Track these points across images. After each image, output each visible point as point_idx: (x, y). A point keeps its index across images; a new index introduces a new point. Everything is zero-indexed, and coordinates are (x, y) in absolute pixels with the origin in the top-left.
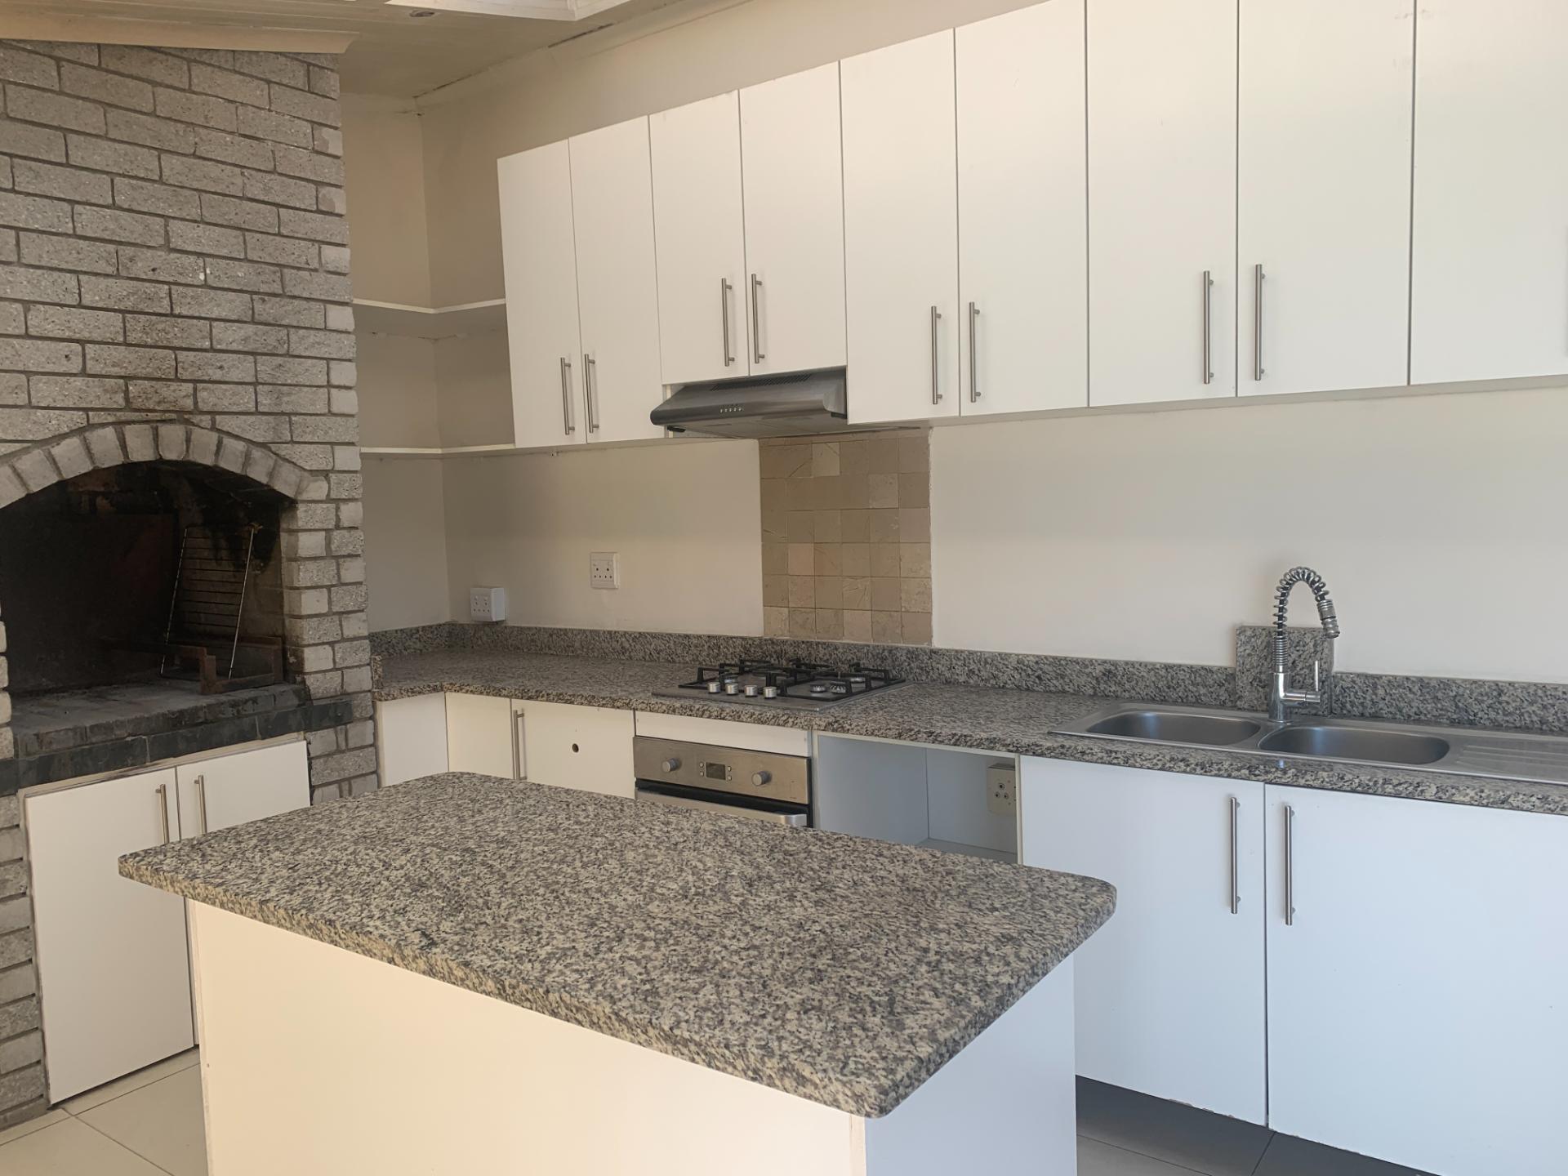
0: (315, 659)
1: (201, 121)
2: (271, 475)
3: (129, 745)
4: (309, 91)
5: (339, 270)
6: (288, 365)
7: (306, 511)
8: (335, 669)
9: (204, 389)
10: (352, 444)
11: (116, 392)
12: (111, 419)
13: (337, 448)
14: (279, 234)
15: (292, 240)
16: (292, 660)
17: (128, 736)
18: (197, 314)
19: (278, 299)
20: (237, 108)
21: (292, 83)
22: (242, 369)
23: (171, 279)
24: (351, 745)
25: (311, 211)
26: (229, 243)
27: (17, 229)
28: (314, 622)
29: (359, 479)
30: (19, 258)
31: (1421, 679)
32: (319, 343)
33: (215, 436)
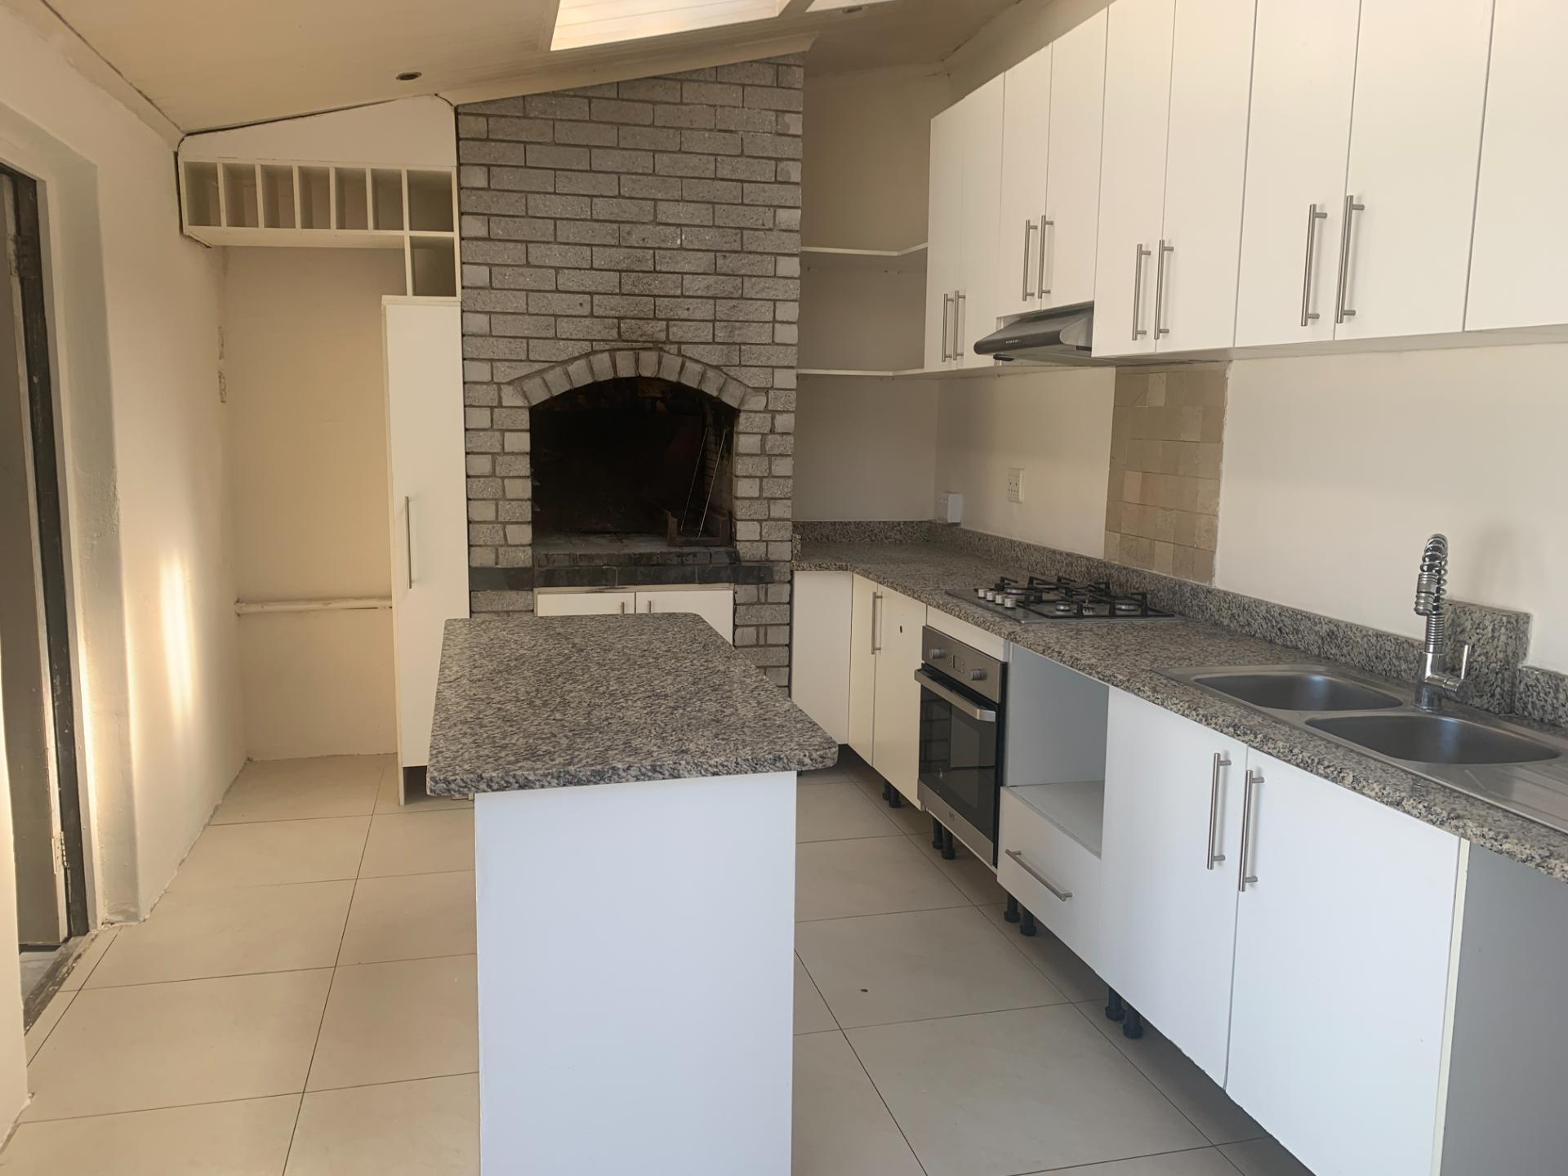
0: (745, 531)
1: (687, 124)
2: (721, 390)
3: (604, 572)
4: (778, 87)
5: (790, 228)
6: (741, 306)
7: (746, 418)
8: (760, 541)
9: (675, 325)
10: (792, 367)
11: (612, 329)
12: (607, 347)
13: (776, 370)
14: (742, 204)
15: (752, 208)
16: (733, 529)
17: (605, 565)
18: (672, 270)
19: (737, 255)
20: (716, 111)
21: (763, 83)
22: (704, 310)
23: (656, 245)
24: (770, 600)
25: (771, 183)
26: (701, 214)
27: (555, 219)
28: (746, 503)
29: (793, 395)
30: (555, 239)
32: (768, 288)
33: (680, 360)
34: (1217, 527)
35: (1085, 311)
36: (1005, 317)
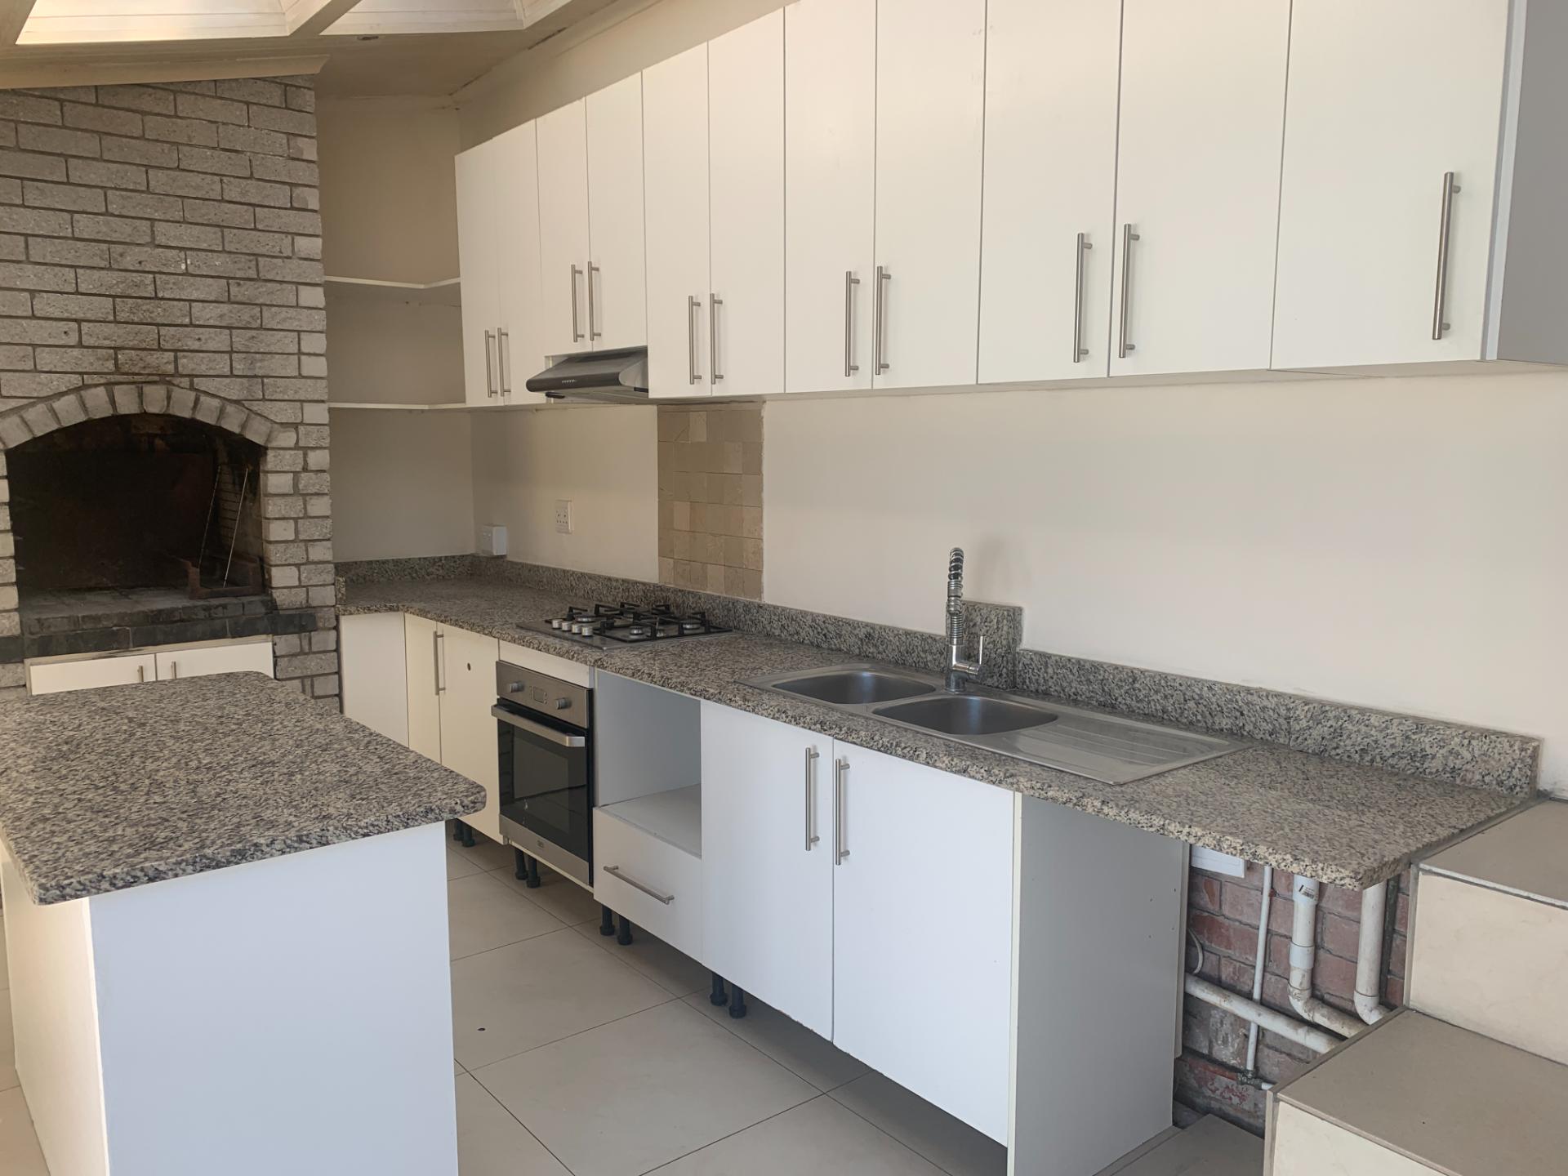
0: (282, 577)
1: (185, 140)
2: (243, 426)
3: (114, 634)
4: (287, 108)
5: (311, 257)
6: (261, 337)
7: (274, 456)
8: (300, 586)
9: (185, 357)
10: (323, 402)
11: (107, 360)
12: (102, 381)
13: (305, 404)
14: (255, 229)
15: (267, 234)
16: (267, 577)
17: (115, 626)
18: (178, 297)
19: (252, 283)
20: (218, 128)
21: (270, 103)
22: (220, 341)
23: (155, 270)
24: (314, 649)
25: (286, 209)
26: (210, 237)
27: (26, 235)
28: (281, 547)
29: (326, 430)
30: (28, 258)
31: (1078, 661)
32: (290, 318)
33: (193, 395)
34: (762, 549)
35: (640, 354)
36: (552, 357)
